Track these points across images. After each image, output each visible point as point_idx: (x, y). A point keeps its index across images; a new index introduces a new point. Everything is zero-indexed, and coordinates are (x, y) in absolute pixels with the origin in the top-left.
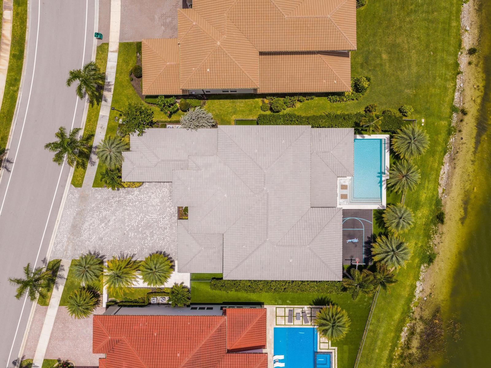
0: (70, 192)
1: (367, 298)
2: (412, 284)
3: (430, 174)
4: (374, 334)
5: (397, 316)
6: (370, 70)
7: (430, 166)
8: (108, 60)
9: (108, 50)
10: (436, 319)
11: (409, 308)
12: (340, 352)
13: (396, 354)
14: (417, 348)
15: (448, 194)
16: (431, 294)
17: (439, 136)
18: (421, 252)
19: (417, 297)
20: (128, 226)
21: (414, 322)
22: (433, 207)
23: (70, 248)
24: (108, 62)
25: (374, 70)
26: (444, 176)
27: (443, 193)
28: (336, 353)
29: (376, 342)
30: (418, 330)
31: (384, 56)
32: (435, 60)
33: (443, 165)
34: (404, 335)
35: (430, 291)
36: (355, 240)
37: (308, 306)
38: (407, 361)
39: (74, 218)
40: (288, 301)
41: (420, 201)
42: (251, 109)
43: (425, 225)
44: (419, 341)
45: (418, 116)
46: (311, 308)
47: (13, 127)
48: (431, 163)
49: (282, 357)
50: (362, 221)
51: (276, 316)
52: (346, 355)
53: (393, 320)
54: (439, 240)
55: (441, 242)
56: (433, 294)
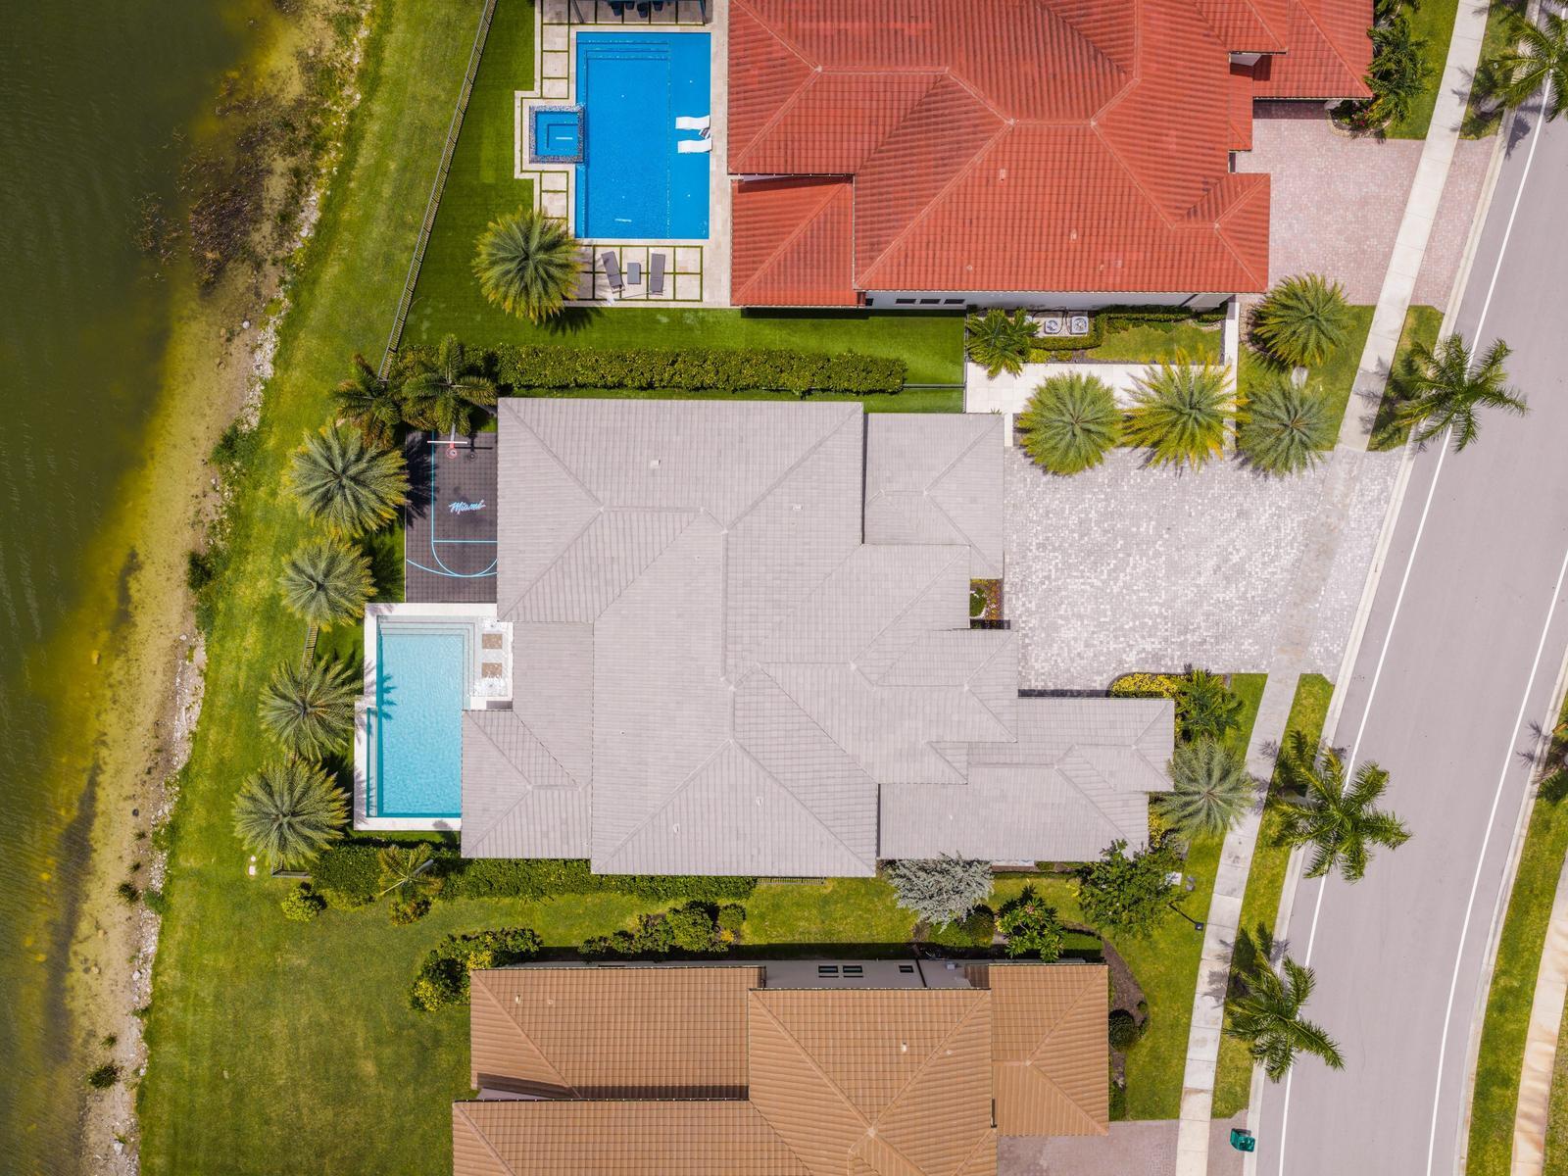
0: (1335, 659)
1: (423, 329)
2: (286, 370)
3: (232, 708)
4: (402, 217)
5: (331, 272)
7: (233, 731)
8: (1214, 1066)
9: (1214, 1095)
10: (215, 261)
11: (295, 297)
12: (506, 164)
13: (333, 154)
14: (270, 172)
15: (177, 644)
16: (229, 340)
17: (204, 823)
18: (257, 470)
19: (271, 329)
20: (1157, 554)
21: (281, 254)
22: (221, 605)
23: (1340, 487)
24: (1215, 1059)
25: (401, 1028)
26: (189, 699)
27: (192, 649)
28: (517, 161)
29: (396, 194)
30: (267, 227)
31: (369, 1068)
32: (215, 1053)
33: (191, 732)
34: (311, 213)
35: (232, 349)
36: (458, 507)
37: (604, 305)
38: (302, 133)
39: (1324, 580)
40: (665, 320)
41: (260, 624)
42: (775, 912)
43: (248, 553)
44: (264, 194)
45: (267, 885)
46: (594, 299)
47: (1512, 864)
48: (230, 740)
49: (685, 147)
50: (438, 568)
51: (701, 274)
52: (487, 152)
53: (344, 260)
54: (203, 505)
55: (197, 497)
56: (223, 340)
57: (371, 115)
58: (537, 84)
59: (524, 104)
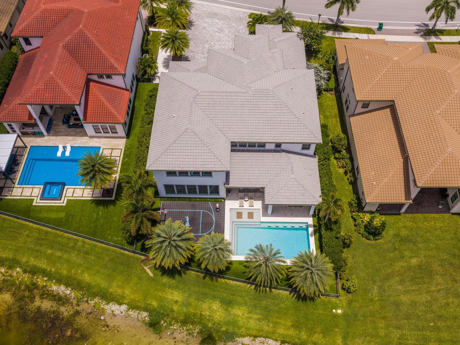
1: (116, 239)
2: (125, 297)
3: (269, 321)
4: (70, 248)
5: (87, 278)
7: (279, 321)
8: (360, 34)
9: (369, 34)
10: (72, 332)
11: (94, 295)
12: (59, 209)
13: (39, 280)
14: (39, 308)
16: (108, 326)
17: (321, 335)
18: (165, 310)
19: (106, 307)
20: (215, 44)
21: (75, 302)
22: (224, 329)
23: (198, 12)
25: (395, 249)
28: (59, 204)
29: (60, 250)
30: (63, 309)
31: (414, 261)
32: (423, 329)
34: (62, 290)
35: (112, 325)
36: (187, 225)
37: (118, 177)
38: (27, 294)
39: (223, 14)
41: (232, 307)
43: (201, 315)
44: (48, 310)
45: (344, 304)
46: (115, 181)
48: (282, 322)
51: (112, 149)
52: (54, 215)
53: (83, 271)
54: (179, 339)
55: (175, 342)
56: (107, 329)
57: (27, 262)
58: (32, 198)
59: (37, 202)
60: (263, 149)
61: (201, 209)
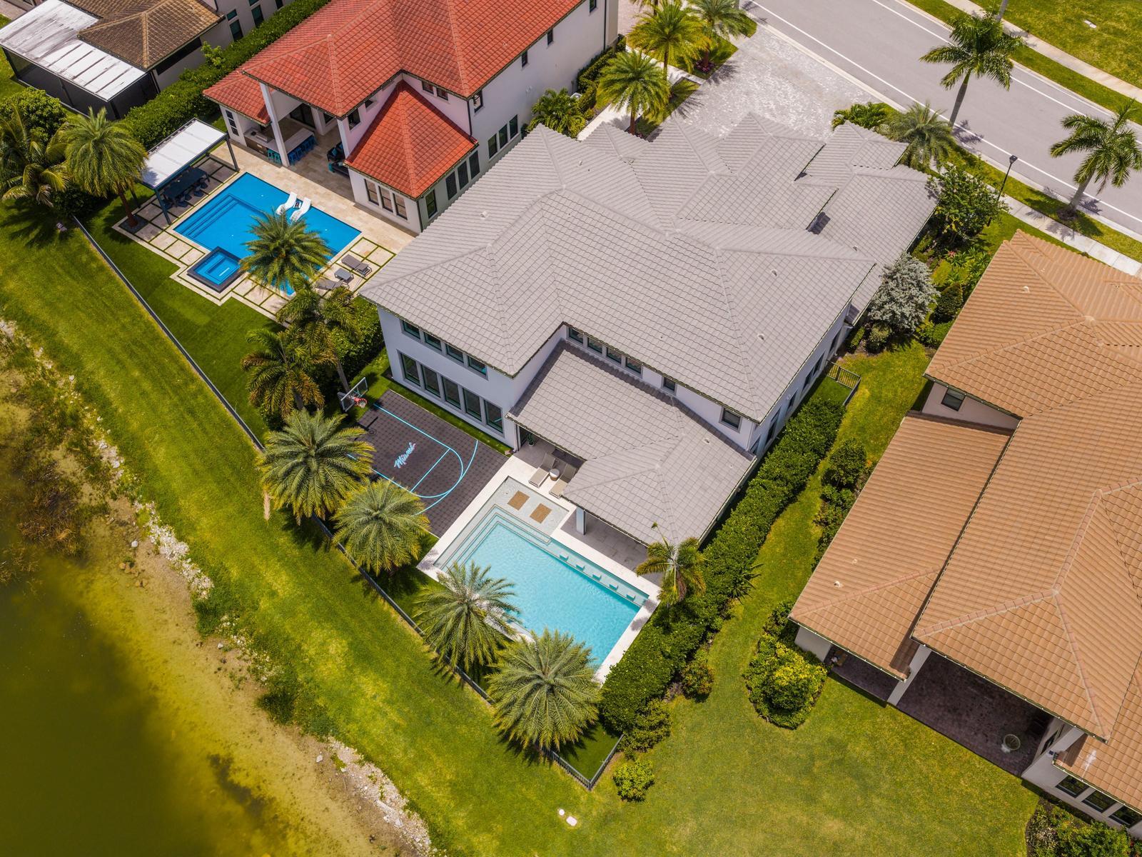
3: (413, 743)
4: (173, 386)
5: (160, 455)
6: (812, 758)
7: (434, 757)
11: (151, 496)
12: (207, 307)
13: (89, 415)
15: (320, 770)
16: (132, 565)
17: (496, 843)
18: (244, 600)
19: (155, 529)
21: (114, 488)
22: (320, 702)
24: (1118, 254)
25: (808, 771)
26: (374, 791)
27: (334, 758)
28: (211, 299)
29: (154, 380)
30: (87, 488)
31: (833, 827)
33: (405, 808)
35: (140, 567)
41: (364, 670)
43: (299, 647)
45: (594, 813)
48: (439, 762)
49: (296, 216)
50: (433, 500)
51: (379, 246)
52: (189, 313)
53: (162, 441)
54: (229, 670)
55: (219, 669)
56: (127, 570)
57: (92, 373)
58: (179, 264)
59: (181, 277)
60: (632, 374)
61: (452, 446)
